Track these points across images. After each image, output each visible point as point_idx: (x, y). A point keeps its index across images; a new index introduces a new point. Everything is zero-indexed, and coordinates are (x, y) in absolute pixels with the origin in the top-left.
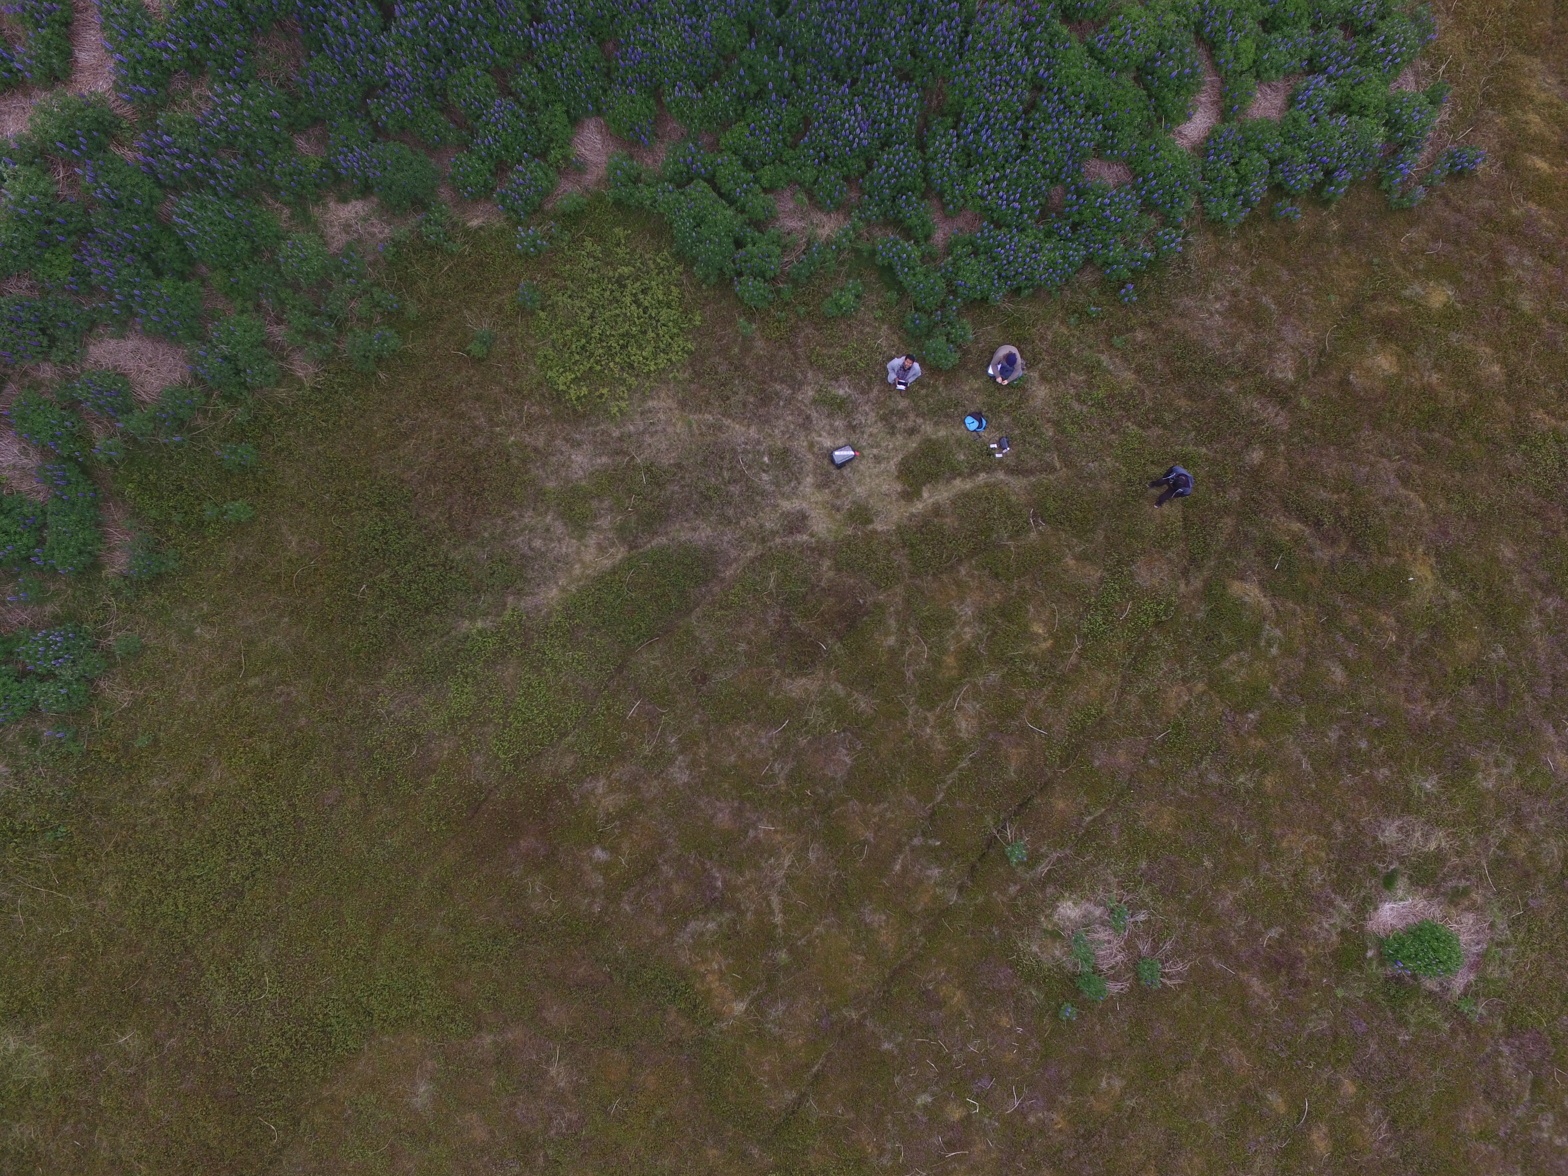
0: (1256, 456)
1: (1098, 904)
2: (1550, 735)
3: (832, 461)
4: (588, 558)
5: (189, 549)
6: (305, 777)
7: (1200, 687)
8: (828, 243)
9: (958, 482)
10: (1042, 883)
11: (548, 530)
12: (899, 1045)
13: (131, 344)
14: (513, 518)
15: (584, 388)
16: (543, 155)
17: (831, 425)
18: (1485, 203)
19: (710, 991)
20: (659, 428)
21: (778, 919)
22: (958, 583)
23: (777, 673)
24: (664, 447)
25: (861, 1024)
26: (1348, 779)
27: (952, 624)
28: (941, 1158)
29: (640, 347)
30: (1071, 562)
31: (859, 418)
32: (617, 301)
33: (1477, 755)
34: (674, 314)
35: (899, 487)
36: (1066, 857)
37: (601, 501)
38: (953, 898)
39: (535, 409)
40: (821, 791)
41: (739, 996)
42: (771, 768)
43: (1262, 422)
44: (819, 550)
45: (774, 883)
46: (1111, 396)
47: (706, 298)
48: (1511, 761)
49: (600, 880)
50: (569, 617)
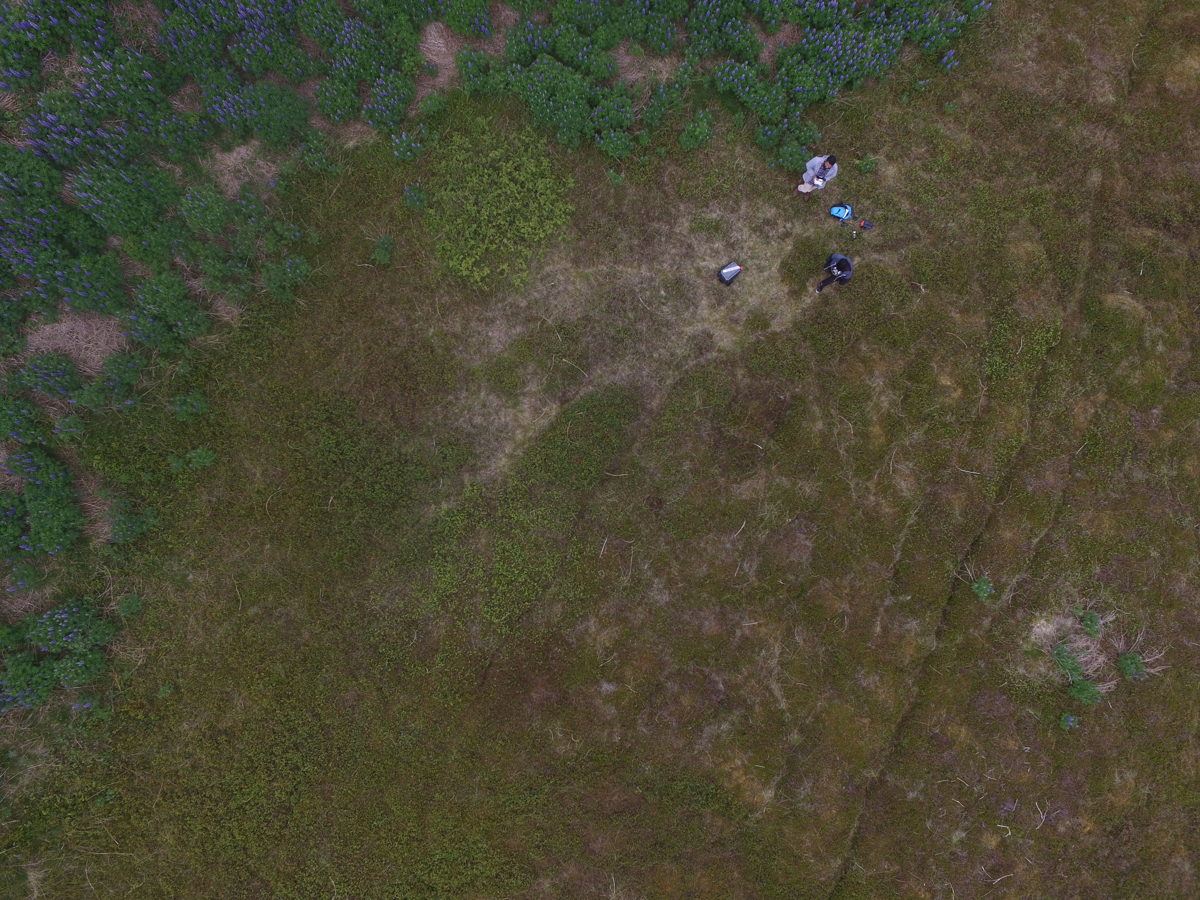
0: (1095, 178)
1: (1066, 617)
3: (721, 279)
4: (525, 421)
5: (164, 504)
6: (321, 687)
7: (1103, 397)
8: (670, 85)
10: (1011, 610)
11: (484, 406)
12: (922, 791)
13: (64, 327)
14: (450, 403)
15: (486, 269)
16: (398, 66)
17: (711, 249)
19: (738, 786)
20: (561, 288)
21: (783, 705)
22: (864, 361)
23: (723, 481)
24: (568, 305)
25: (882, 781)
27: (869, 398)
28: (990, 886)
29: (526, 219)
30: (957, 316)
31: (735, 235)
32: (496, 184)
34: (549, 182)
35: (786, 289)
36: (1025, 581)
37: (525, 368)
38: (935, 644)
39: (446, 299)
40: (792, 578)
41: (765, 784)
42: (741, 569)
43: (1094, 147)
44: (730, 362)
45: (770, 672)
46: (955, 158)
47: (573, 162)
49: (613, 711)
50: (524, 479)
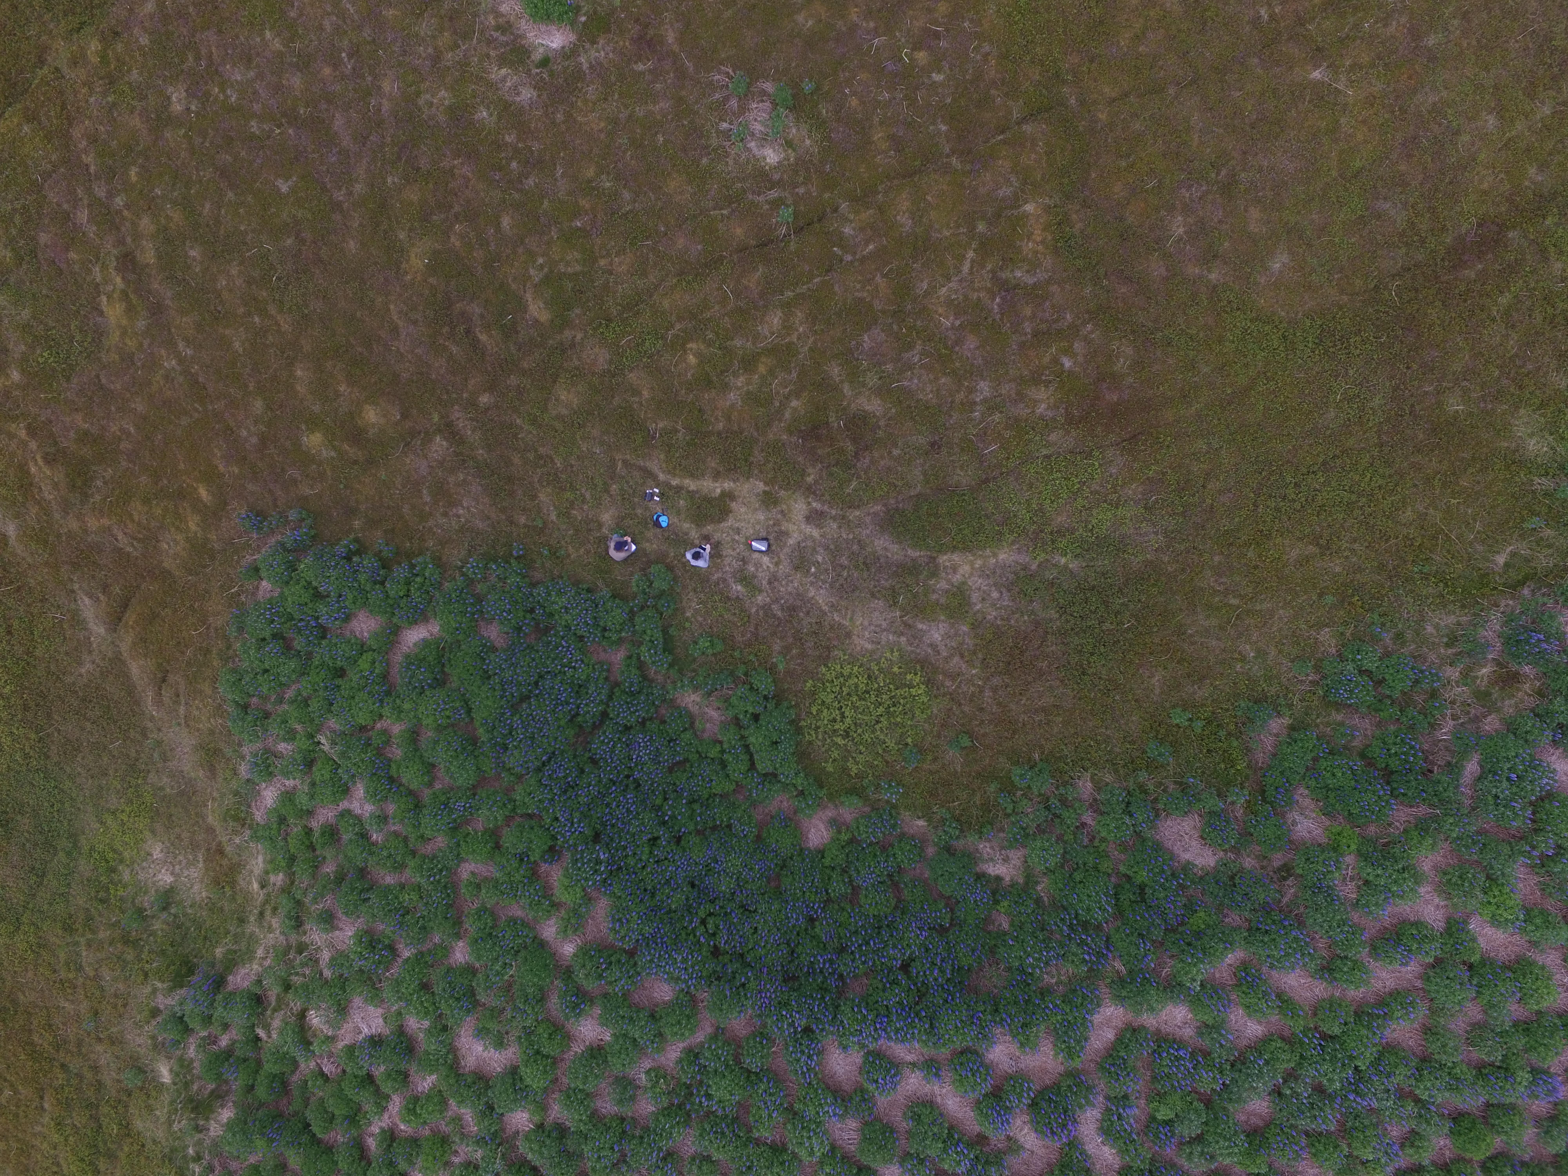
0: (485, 399)
1: (749, 150)
2: (386, 105)
4: (967, 568)
5: (1227, 710)
6: (1237, 520)
7: (602, 262)
8: (696, 689)
9: (692, 487)
10: (779, 184)
11: (983, 599)
12: (934, 123)
13: (1188, 855)
14: (1002, 619)
15: (908, 678)
16: (852, 841)
17: (758, 569)
18: (250, 487)
19: (1043, 230)
20: (872, 628)
21: (971, 254)
22: (729, 419)
23: (882, 423)
24: (877, 614)
25: (953, 152)
26: (536, 146)
27: (748, 393)
28: (947, 30)
29: (857, 686)
30: (645, 393)
31: (736, 564)
33: (442, 118)
34: (823, 696)
35: (733, 505)
36: (754, 193)
37: (938, 600)
38: (844, 206)
39: (948, 683)
40: (895, 327)
41: (1026, 216)
42: (921, 360)
43: (471, 419)
44: (810, 491)
45: (961, 281)
46: (562, 489)
47: (796, 696)
48: (421, 102)
49: (1076, 345)
50: (1000, 533)
